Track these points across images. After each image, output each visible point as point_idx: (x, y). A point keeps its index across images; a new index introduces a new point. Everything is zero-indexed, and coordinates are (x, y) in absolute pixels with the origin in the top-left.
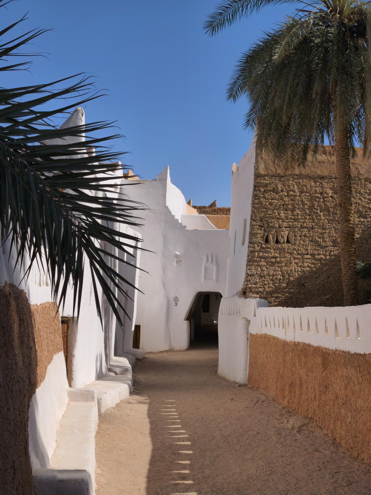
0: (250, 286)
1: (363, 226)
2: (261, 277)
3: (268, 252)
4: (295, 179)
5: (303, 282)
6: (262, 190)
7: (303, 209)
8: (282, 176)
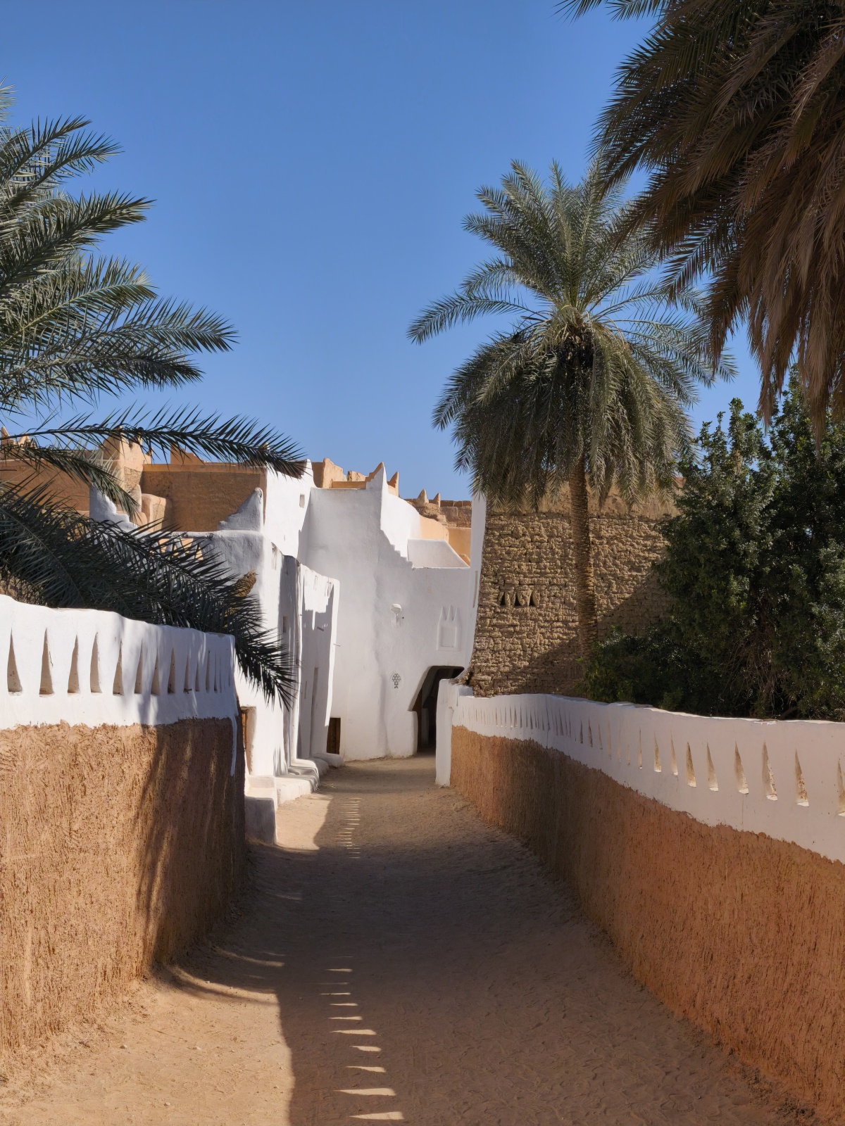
0: (479, 664)
1: (635, 583)
2: (494, 652)
3: (503, 619)
4: (542, 518)
5: (551, 659)
6: (497, 534)
7: (553, 560)
8: (524, 515)
